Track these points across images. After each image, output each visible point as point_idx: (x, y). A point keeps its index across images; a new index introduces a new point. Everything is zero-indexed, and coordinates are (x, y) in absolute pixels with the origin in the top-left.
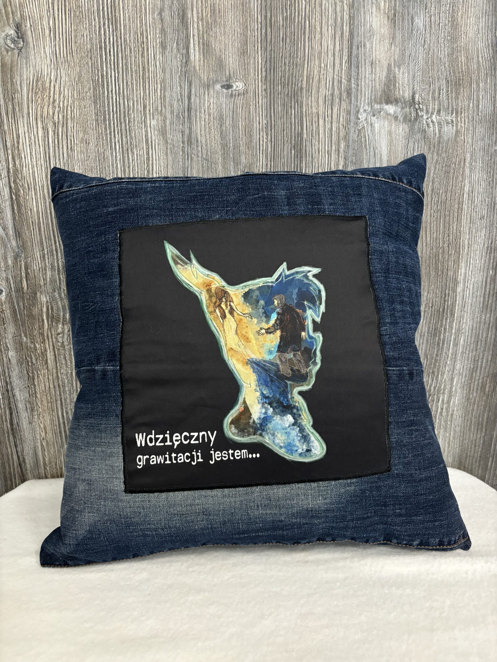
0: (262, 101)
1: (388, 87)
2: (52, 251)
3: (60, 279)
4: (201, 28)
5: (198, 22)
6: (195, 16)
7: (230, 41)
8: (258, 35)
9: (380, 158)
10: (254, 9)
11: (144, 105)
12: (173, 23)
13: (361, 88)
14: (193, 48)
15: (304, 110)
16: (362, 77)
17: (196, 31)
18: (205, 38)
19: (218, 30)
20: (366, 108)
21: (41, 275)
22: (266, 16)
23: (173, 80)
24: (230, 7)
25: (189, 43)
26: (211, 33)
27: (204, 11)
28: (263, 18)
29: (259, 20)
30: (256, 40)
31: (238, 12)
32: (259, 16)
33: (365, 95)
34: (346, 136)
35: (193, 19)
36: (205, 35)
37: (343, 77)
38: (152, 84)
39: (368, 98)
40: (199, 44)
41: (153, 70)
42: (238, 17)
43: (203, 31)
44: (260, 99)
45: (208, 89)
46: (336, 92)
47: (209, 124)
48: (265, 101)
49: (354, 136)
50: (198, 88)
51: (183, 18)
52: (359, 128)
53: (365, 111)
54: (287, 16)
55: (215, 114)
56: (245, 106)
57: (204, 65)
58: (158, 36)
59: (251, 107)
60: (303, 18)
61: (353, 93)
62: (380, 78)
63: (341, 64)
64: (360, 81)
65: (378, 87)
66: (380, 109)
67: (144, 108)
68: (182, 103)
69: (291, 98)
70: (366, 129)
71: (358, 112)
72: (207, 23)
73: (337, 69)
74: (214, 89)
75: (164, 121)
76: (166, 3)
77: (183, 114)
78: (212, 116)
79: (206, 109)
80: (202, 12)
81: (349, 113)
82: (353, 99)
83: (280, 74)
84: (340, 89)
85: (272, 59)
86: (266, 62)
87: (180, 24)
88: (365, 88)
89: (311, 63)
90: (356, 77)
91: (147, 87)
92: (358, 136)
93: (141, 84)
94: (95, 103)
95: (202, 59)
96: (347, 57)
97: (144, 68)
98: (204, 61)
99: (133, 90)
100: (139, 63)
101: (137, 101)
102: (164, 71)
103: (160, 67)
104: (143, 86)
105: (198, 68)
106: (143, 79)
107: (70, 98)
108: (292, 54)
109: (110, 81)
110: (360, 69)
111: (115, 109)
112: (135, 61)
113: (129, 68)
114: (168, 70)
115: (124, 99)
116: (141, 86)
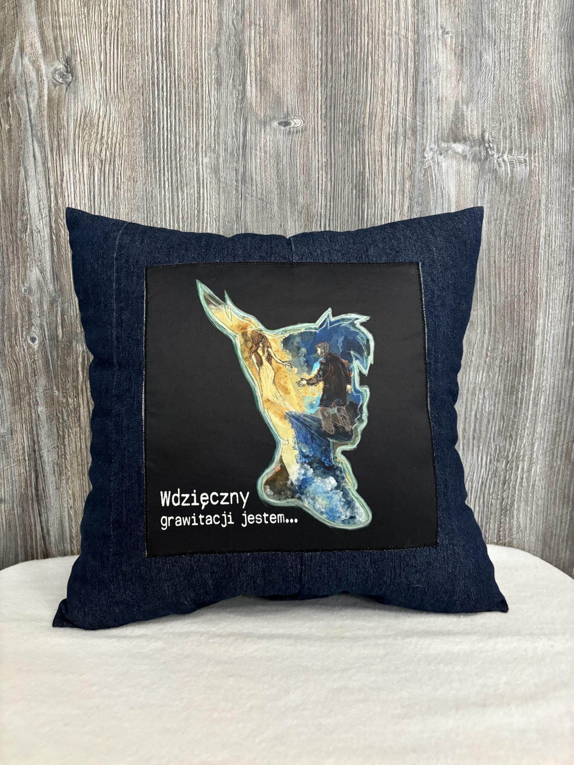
0: (321, 138)
1: (456, 125)
4: (258, 65)
5: (255, 58)
6: (253, 52)
7: (289, 77)
8: (318, 71)
9: (449, 199)
10: (314, 45)
11: (196, 142)
12: (230, 59)
13: (427, 125)
14: (250, 85)
15: (366, 148)
16: (427, 115)
17: (253, 67)
18: (263, 74)
19: (276, 67)
20: (433, 146)
21: (78, 322)
22: (327, 53)
23: (228, 117)
24: (289, 43)
25: (246, 79)
26: (269, 69)
27: (262, 47)
28: (323, 54)
29: (320, 56)
30: (316, 77)
31: (297, 48)
32: (320, 53)
33: (431, 133)
34: (411, 176)
35: (250, 55)
36: (262, 71)
37: (408, 114)
38: (205, 120)
39: (435, 136)
40: (256, 80)
41: (207, 106)
42: (297, 53)
43: (260, 68)
44: (320, 136)
45: (265, 126)
46: (401, 130)
47: (265, 162)
48: (325, 138)
49: (419, 175)
50: (254, 125)
51: (240, 54)
52: (425, 167)
53: (431, 149)
54: (348, 52)
55: (272, 152)
56: (303, 144)
57: (261, 102)
58: (213, 72)
59: (310, 145)
60: (366, 54)
61: (419, 131)
62: (447, 116)
63: (405, 101)
64: (425, 118)
65: (445, 124)
66: (448, 147)
67: (196, 145)
68: (237, 140)
69: (352, 136)
70: (432, 168)
71: (424, 150)
72: (265, 59)
73: (401, 106)
74: (271, 126)
75: (218, 159)
76: (223, 38)
77: (238, 151)
78: (268, 154)
79: (262, 147)
80: (260, 48)
81: (414, 151)
82: (418, 137)
83: (341, 111)
84: (404, 127)
85: (333, 96)
86: (326, 98)
87: (237, 60)
88: (431, 125)
89: (373, 99)
90: (421, 115)
91: (200, 124)
92: (424, 176)
93: (194, 121)
94: (145, 140)
95: (259, 95)
96: (412, 94)
97: (198, 104)
98: (261, 97)
99: (186, 126)
100: (193, 100)
101: (189, 138)
102: (219, 107)
103: (215, 103)
104: (196, 122)
105: (254, 104)
106: (196, 115)
107: (119, 135)
108: (353, 91)
109: (161, 118)
110: (426, 106)
111: (166, 147)
112: (188, 97)
113: (182, 105)
114: (223, 107)
115: (175, 135)
116: (194, 123)
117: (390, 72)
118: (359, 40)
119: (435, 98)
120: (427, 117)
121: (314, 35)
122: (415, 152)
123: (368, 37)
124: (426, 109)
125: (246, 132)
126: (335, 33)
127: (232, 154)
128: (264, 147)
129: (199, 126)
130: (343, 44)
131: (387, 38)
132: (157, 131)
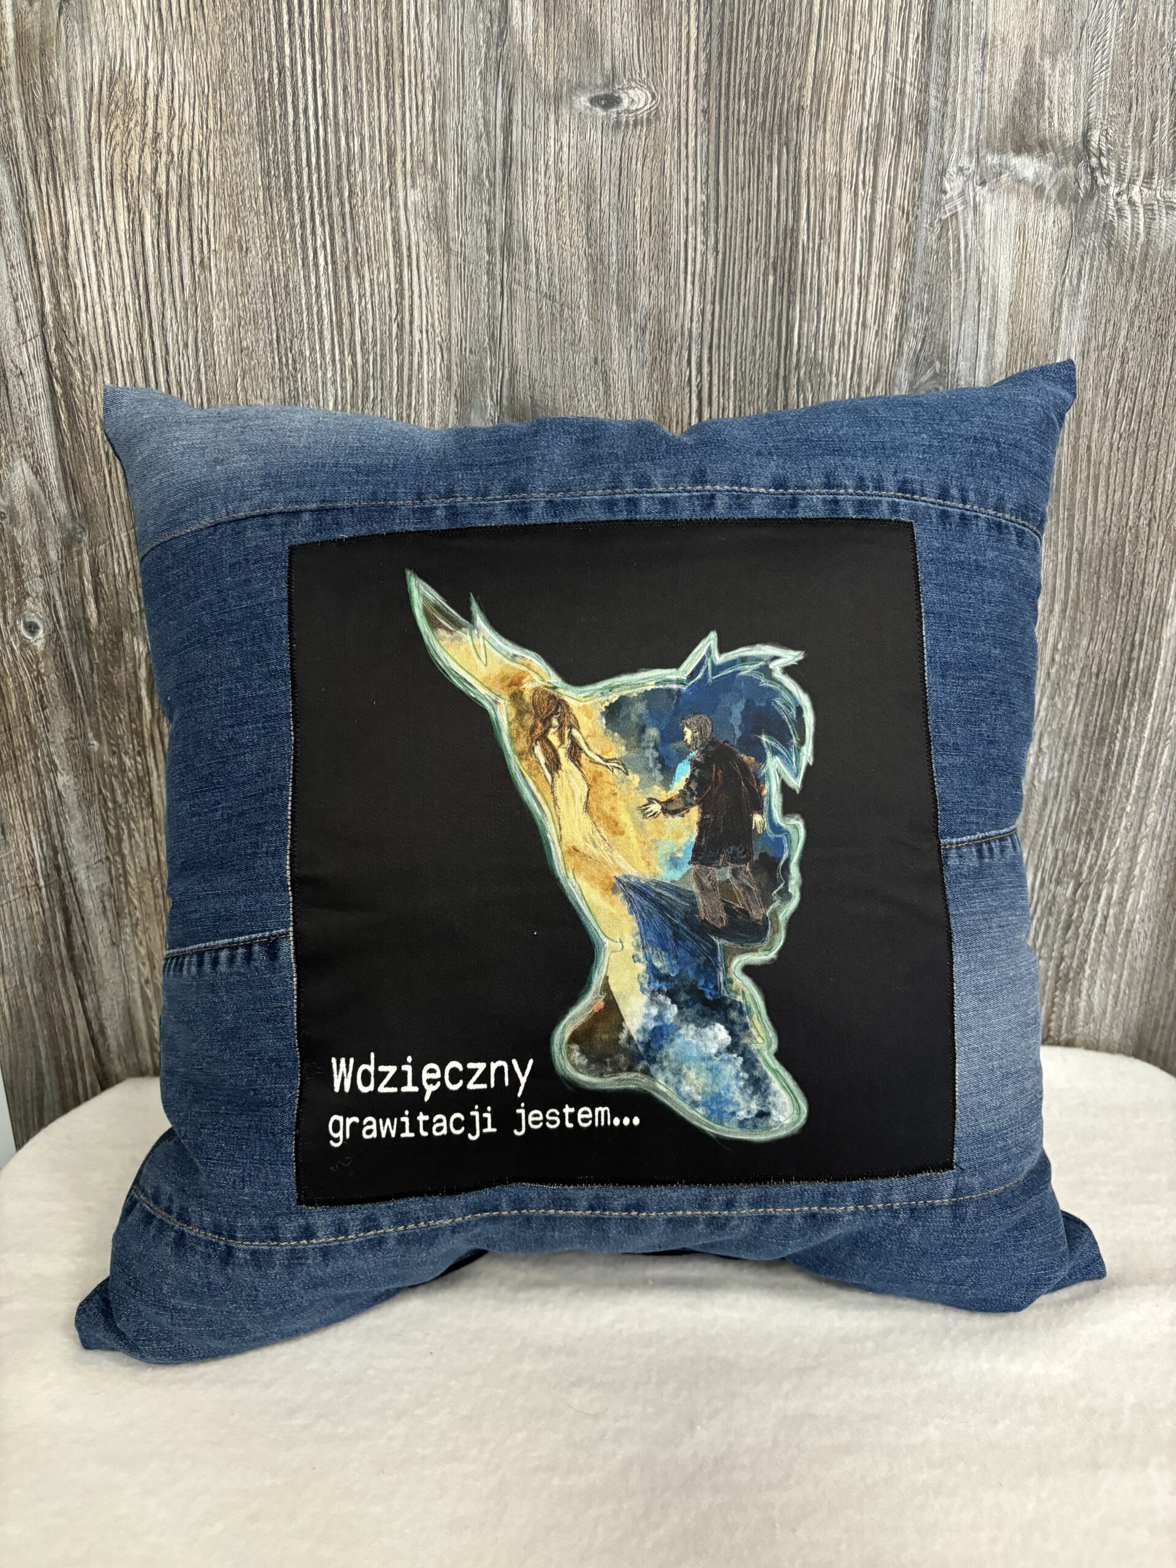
0: (696, 142)
1: (1023, 109)
9: (994, 296)
11: (389, 148)
13: (954, 109)
15: (804, 169)
16: (956, 82)
20: (965, 162)
21: (131, 588)
23: (466, 83)
33: (963, 128)
34: (908, 238)
37: (908, 80)
38: (410, 91)
39: (971, 136)
41: (413, 55)
44: (692, 136)
45: (557, 108)
46: (889, 120)
47: (557, 201)
48: (705, 139)
49: (927, 237)
50: (530, 105)
52: (944, 217)
53: (961, 170)
55: (574, 175)
56: (651, 154)
57: (547, 44)
59: (668, 157)
61: (932, 123)
62: (1002, 85)
63: (904, 44)
64: (951, 90)
65: (996, 107)
66: (1000, 165)
67: (389, 157)
68: (489, 145)
69: (771, 134)
70: (960, 218)
71: (943, 173)
73: (891, 59)
74: (571, 107)
75: (442, 192)
77: (491, 173)
78: (565, 182)
79: (551, 163)
81: (919, 175)
82: (931, 138)
83: (745, 70)
84: (899, 111)
85: (726, 28)
86: (710, 33)
88: (964, 112)
89: (826, 38)
90: (941, 81)
91: (398, 101)
92: (939, 238)
93: (383, 92)
94: (263, 141)
95: (542, 25)
96: (920, 27)
97: (389, 48)
98: (546, 30)
99: (361, 107)
100: (377, 36)
101: (372, 138)
102: (442, 57)
103: (433, 45)
104: (387, 96)
105: (530, 50)
106: (387, 78)
107: (197, 128)
108: (777, 15)
109: (300, 84)
110: (953, 58)
111: (314, 160)
112: (366, 29)
113: (352, 49)
114: (453, 55)
115: (336, 132)
116: (383, 98)
119: (978, 39)
120: (955, 88)
122: (922, 177)
124: (953, 65)
125: (511, 122)
127: (477, 180)
128: (556, 164)
129: (394, 105)
132: (291, 119)
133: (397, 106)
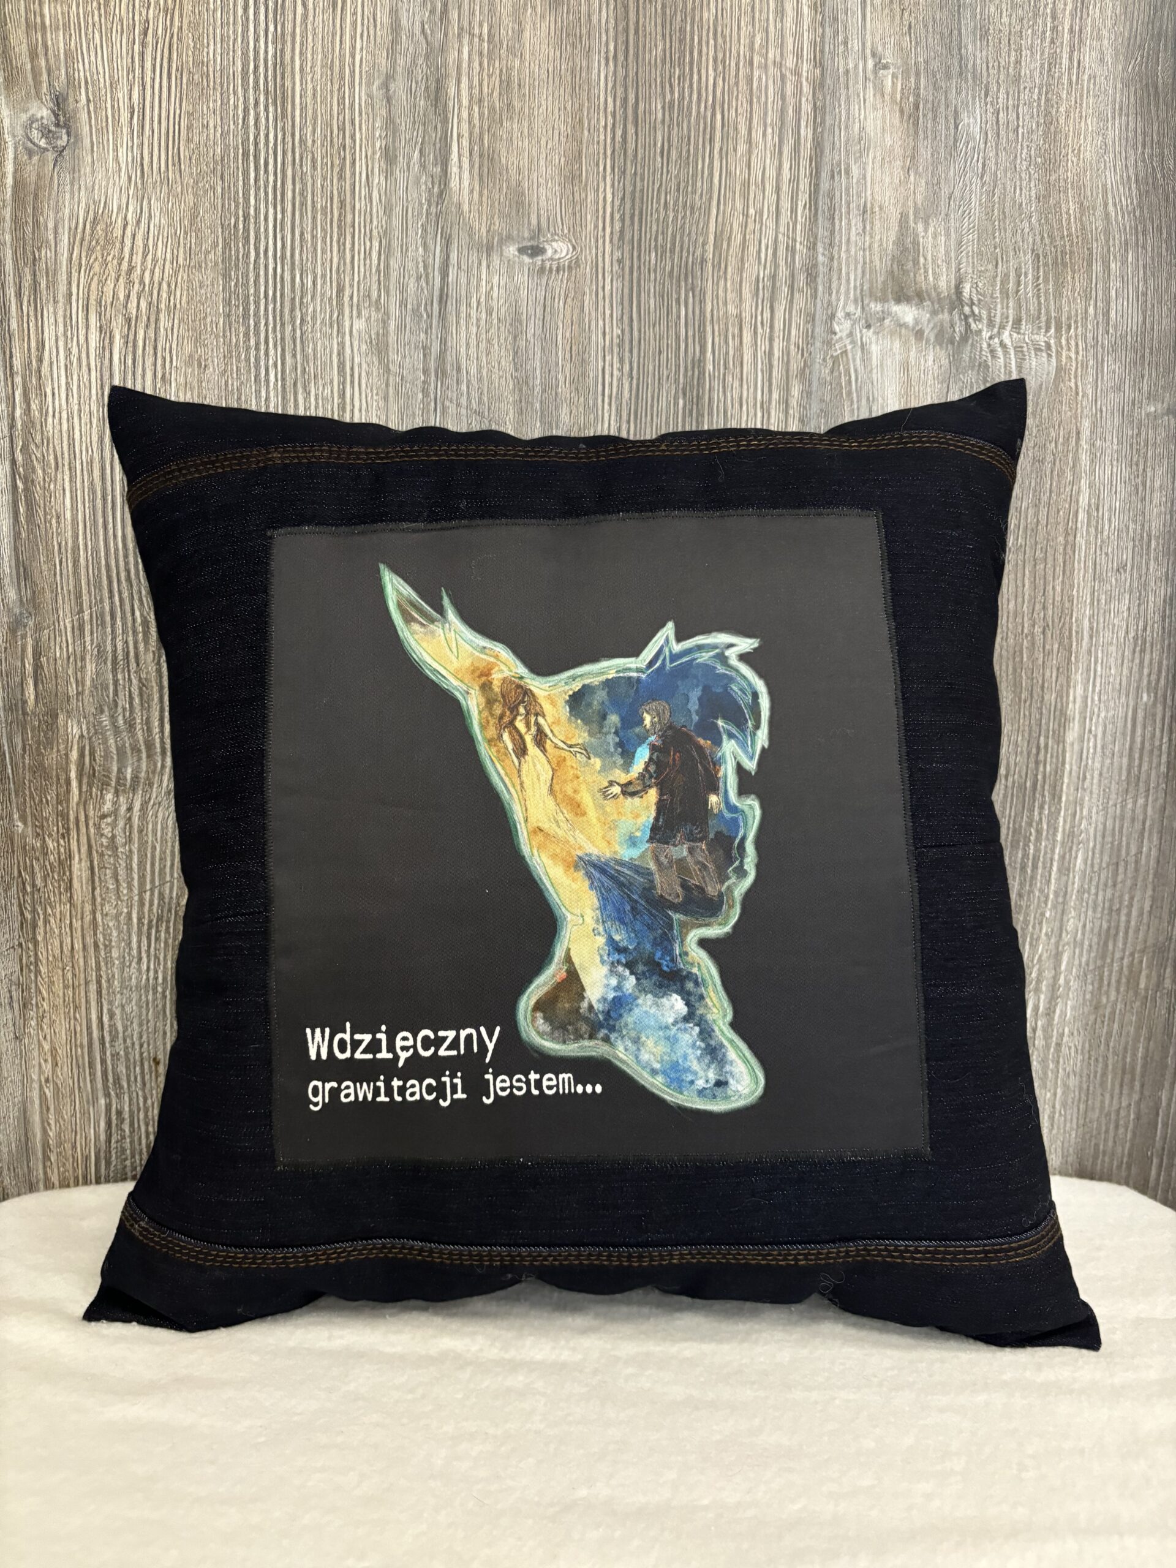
0: (610, 285)
1: (901, 265)
2: (102, 615)
3: (116, 682)
4: (476, 121)
5: (470, 108)
6: (465, 93)
7: (542, 150)
8: (605, 140)
10: (599, 84)
11: (339, 284)
12: (415, 107)
13: (840, 264)
14: (457, 164)
15: (708, 309)
16: (840, 242)
17: (465, 127)
18: (486, 142)
19: (515, 126)
20: (851, 308)
21: (70, 672)
22: (625, 100)
23: (409, 233)
24: (545, 77)
25: (450, 152)
26: (499, 133)
27: (485, 83)
28: (618, 103)
29: (610, 108)
30: (602, 151)
31: (562, 89)
32: (610, 100)
33: (848, 280)
34: (803, 371)
35: (459, 101)
36: (486, 137)
37: (798, 239)
38: (359, 238)
39: (855, 287)
40: (471, 154)
41: (363, 208)
42: (562, 99)
43: (481, 128)
44: (608, 281)
45: (488, 255)
46: (783, 272)
47: (487, 332)
48: (620, 285)
49: (821, 370)
50: (465, 252)
51: (437, 97)
52: (835, 354)
53: (848, 315)
54: (672, 101)
55: (503, 310)
56: (571, 295)
57: (481, 203)
58: (377, 135)
59: (587, 297)
60: (709, 107)
61: (821, 276)
62: (881, 245)
63: (794, 211)
64: (836, 248)
65: (877, 263)
66: (883, 312)
67: (338, 292)
68: (427, 284)
69: (679, 281)
70: (850, 355)
71: (832, 317)
72: (492, 109)
73: (783, 220)
74: (501, 255)
75: (384, 322)
76: (401, 62)
77: (429, 307)
78: (494, 315)
79: (483, 299)
80: (481, 85)
81: (811, 318)
82: (820, 288)
83: (654, 228)
84: (791, 265)
85: (637, 195)
86: (623, 199)
87: (431, 110)
88: (848, 266)
89: (725, 204)
90: (827, 241)
91: (348, 246)
92: (832, 371)
93: (335, 239)
94: (226, 276)
95: (477, 188)
96: (807, 196)
97: (342, 203)
98: (481, 192)
99: (315, 250)
100: (332, 192)
101: (324, 276)
102: (388, 210)
103: (380, 201)
104: (338, 242)
105: (466, 207)
106: (339, 227)
107: (168, 263)
108: (682, 185)
109: (262, 229)
110: (837, 222)
111: (271, 293)
112: (322, 186)
113: (309, 203)
114: (398, 210)
115: (293, 269)
116: (335, 244)
117: (761, 146)
118: (695, 77)
119: (858, 206)
120: (840, 247)
121: (599, 61)
122: (814, 320)
123: (715, 70)
124: (837, 227)
125: (447, 266)
126: (644, 59)
127: (416, 312)
128: (487, 301)
129: (344, 249)
130: (662, 82)
131: (756, 74)
132: (252, 259)
133: (347, 251)
